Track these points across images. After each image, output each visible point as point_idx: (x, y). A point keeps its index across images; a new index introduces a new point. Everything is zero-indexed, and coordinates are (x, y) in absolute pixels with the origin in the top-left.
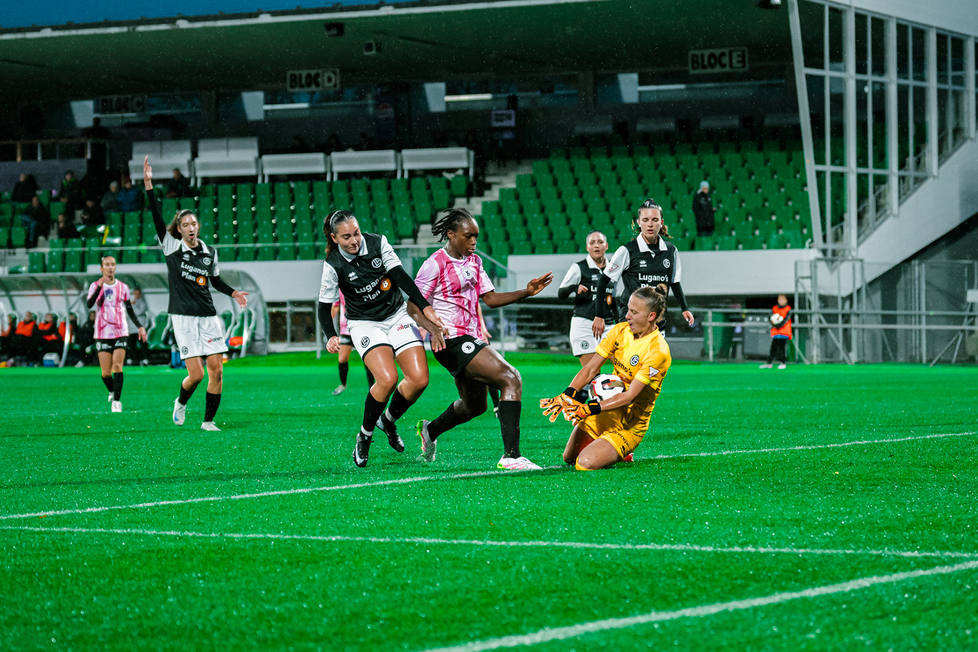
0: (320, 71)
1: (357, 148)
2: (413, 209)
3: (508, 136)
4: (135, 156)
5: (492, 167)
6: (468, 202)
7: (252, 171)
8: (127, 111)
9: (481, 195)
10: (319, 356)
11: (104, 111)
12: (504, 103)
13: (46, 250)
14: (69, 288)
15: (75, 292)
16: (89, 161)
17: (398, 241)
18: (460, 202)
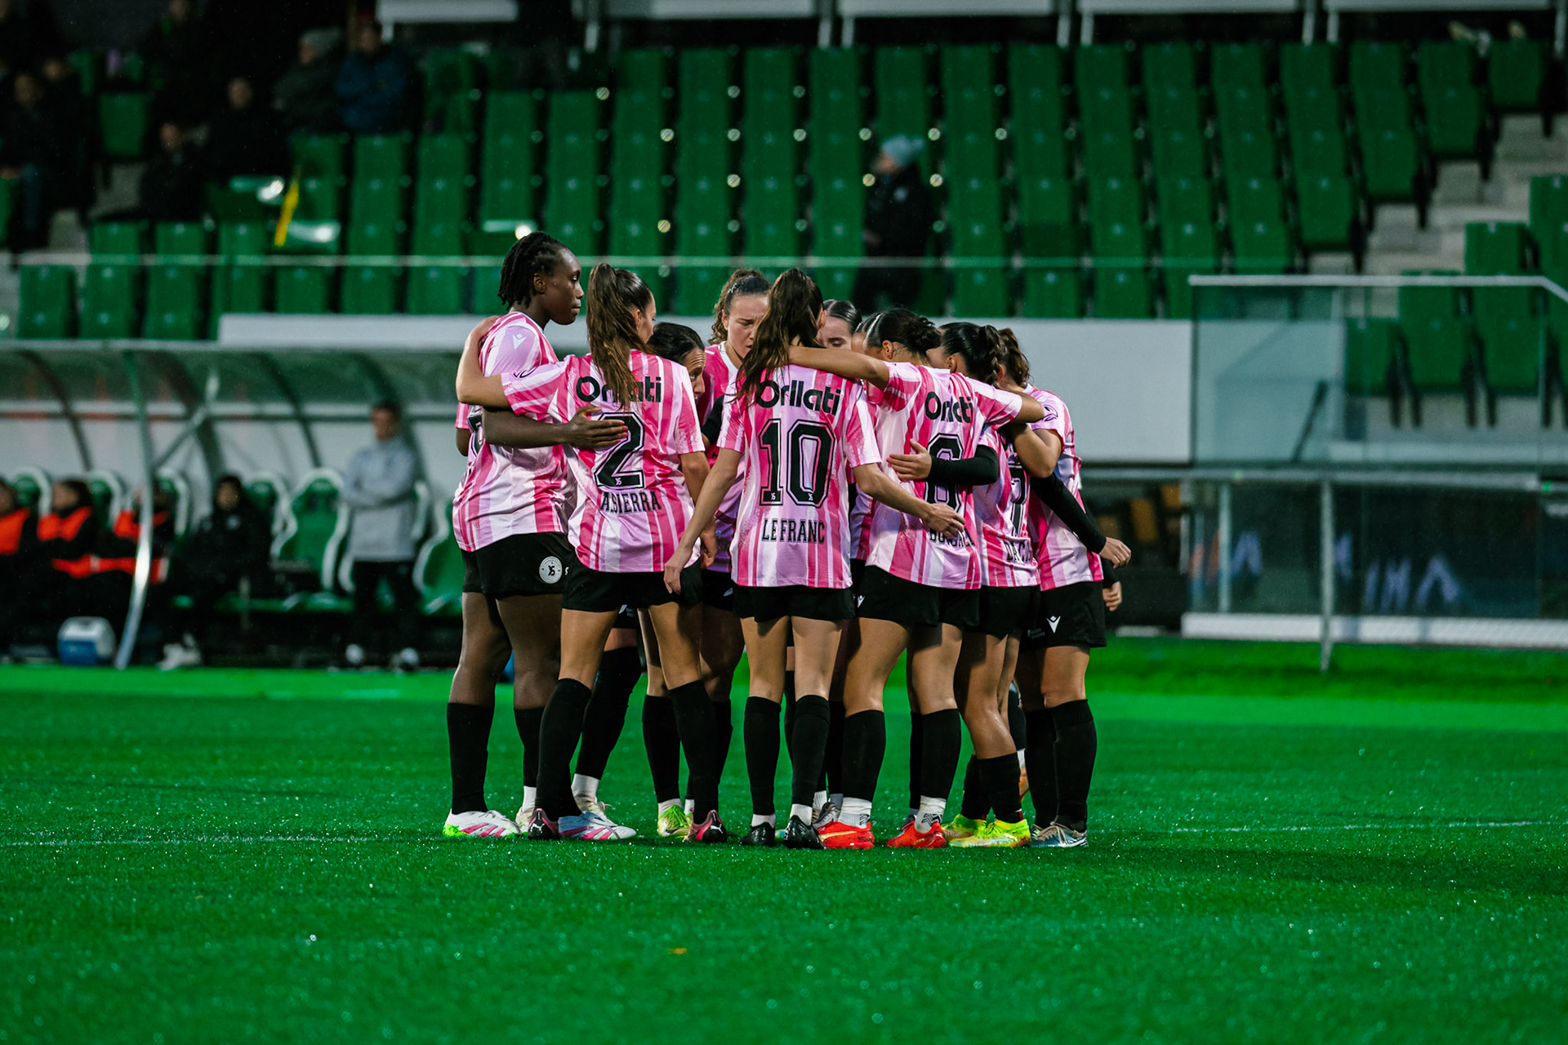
2: (1354, 150)
6: (1548, 130)
7: (800, 6)
13: (79, 260)
14: (149, 393)
15: (176, 408)
17: (1298, 262)
18: (1519, 128)
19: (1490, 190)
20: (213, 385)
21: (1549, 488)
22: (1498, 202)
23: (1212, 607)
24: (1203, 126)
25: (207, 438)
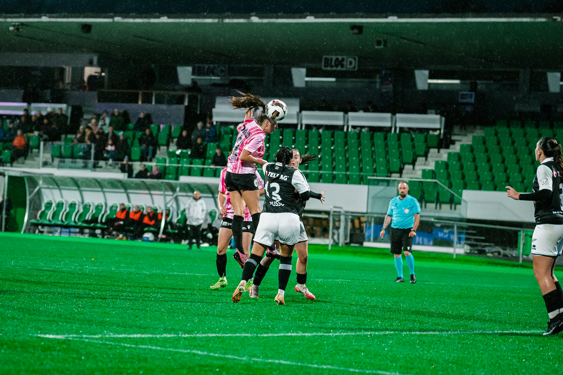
0: (345, 57)
1: (366, 110)
2: (401, 153)
3: (469, 109)
4: (217, 106)
5: (456, 130)
6: (439, 152)
7: (294, 121)
8: (214, 75)
9: (447, 147)
10: (330, 248)
11: (199, 74)
12: (468, 87)
14: (166, 190)
15: (171, 193)
16: (186, 107)
17: (389, 175)
18: (433, 151)
19: (427, 163)
20: (178, 189)
21: (436, 221)
22: (428, 165)
23: (369, 241)
24: (371, 148)
25: (176, 199)
